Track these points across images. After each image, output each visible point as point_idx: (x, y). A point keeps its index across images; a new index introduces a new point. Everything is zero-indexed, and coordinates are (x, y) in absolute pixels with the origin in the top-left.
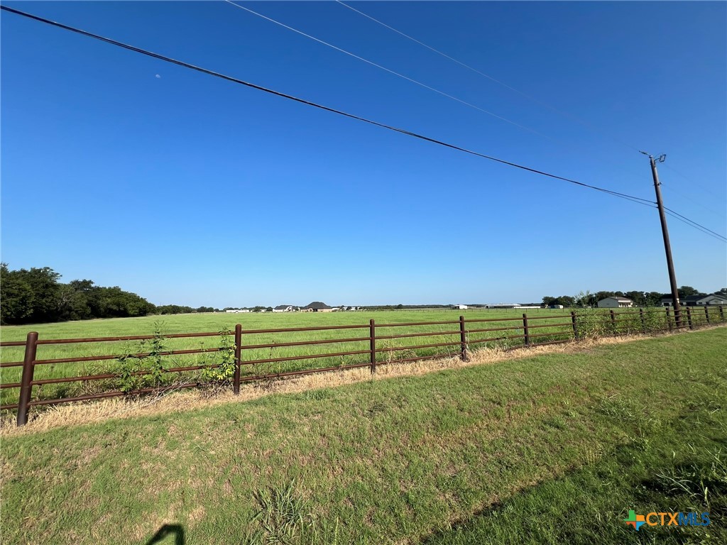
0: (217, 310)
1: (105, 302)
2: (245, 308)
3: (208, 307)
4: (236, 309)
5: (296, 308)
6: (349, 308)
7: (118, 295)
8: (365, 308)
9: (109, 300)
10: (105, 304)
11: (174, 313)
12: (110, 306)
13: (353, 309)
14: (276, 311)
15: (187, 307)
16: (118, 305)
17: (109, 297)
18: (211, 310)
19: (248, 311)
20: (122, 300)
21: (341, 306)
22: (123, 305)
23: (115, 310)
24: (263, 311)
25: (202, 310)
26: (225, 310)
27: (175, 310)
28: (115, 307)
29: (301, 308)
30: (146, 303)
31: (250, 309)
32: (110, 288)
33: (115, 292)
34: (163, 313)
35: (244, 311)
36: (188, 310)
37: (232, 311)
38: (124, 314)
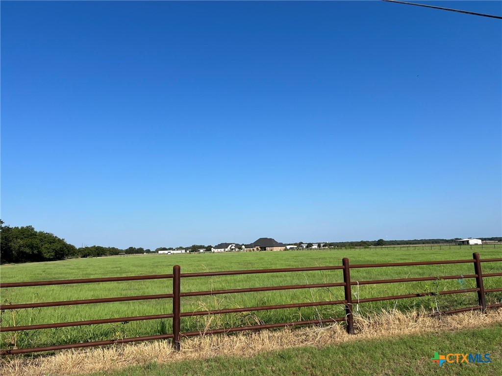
0: (148, 251)
1: (16, 245)
2: (181, 248)
3: (137, 247)
4: (170, 249)
5: (239, 247)
6: (310, 245)
7: (31, 235)
8: (330, 245)
9: (21, 242)
10: (17, 246)
11: (99, 255)
12: (22, 249)
13: (315, 247)
14: (216, 250)
15: (113, 248)
16: (31, 247)
17: (22, 239)
18: (140, 251)
19: (184, 251)
20: (36, 241)
21: (298, 242)
22: (37, 248)
23: (28, 254)
24: (202, 251)
25: (131, 251)
26: (157, 251)
27: (98, 252)
28: (28, 250)
29: (247, 246)
30: (65, 245)
31: (186, 249)
32: (22, 228)
33: (28, 232)
34: (85, 256)
35: (179, 252)
36: (114, 252)
37: (166, 252)
38: (38, 257)
